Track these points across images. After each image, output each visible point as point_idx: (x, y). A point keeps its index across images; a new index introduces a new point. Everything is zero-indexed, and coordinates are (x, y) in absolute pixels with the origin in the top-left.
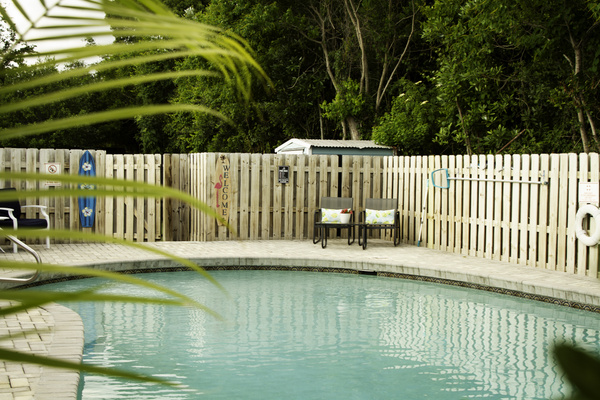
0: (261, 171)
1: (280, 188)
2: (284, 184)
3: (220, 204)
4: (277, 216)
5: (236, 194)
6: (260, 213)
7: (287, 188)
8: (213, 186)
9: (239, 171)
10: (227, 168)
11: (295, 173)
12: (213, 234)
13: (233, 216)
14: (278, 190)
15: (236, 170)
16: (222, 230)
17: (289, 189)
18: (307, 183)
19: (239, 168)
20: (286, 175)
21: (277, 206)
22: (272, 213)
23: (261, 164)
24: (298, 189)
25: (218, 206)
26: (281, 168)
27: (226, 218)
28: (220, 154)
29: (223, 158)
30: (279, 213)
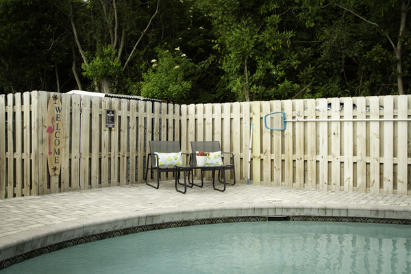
0: (91, 114)
1: (107, 132)
2: (110, 129)
3: (52, 151)
4: (105, 161)
5: (68, 140)
6: (90, 159)
7: (113, 132)
8: (45, 130)
9: (71, 113)
10: (59, 110)
11: (120, 117)
12: (46, 186)
13: (65, 165)
14: (105, 134)
15: (67, 112)
16: (55, 180)
17: (115, 133)
18: (129, 128)
19: (71, 110)
20: (113, 119)
21: (105, 151)
22: (100, 159)
23: (91, 107)
24: (122, 133)
25: (50, 153)
26: (108, 112)
27: (58, 167)
28: (52, 94)
29: (55, 98)
30: (107, 159)
